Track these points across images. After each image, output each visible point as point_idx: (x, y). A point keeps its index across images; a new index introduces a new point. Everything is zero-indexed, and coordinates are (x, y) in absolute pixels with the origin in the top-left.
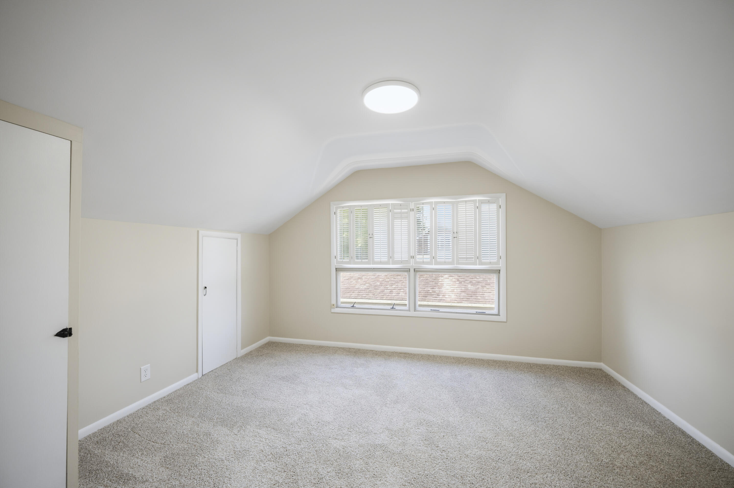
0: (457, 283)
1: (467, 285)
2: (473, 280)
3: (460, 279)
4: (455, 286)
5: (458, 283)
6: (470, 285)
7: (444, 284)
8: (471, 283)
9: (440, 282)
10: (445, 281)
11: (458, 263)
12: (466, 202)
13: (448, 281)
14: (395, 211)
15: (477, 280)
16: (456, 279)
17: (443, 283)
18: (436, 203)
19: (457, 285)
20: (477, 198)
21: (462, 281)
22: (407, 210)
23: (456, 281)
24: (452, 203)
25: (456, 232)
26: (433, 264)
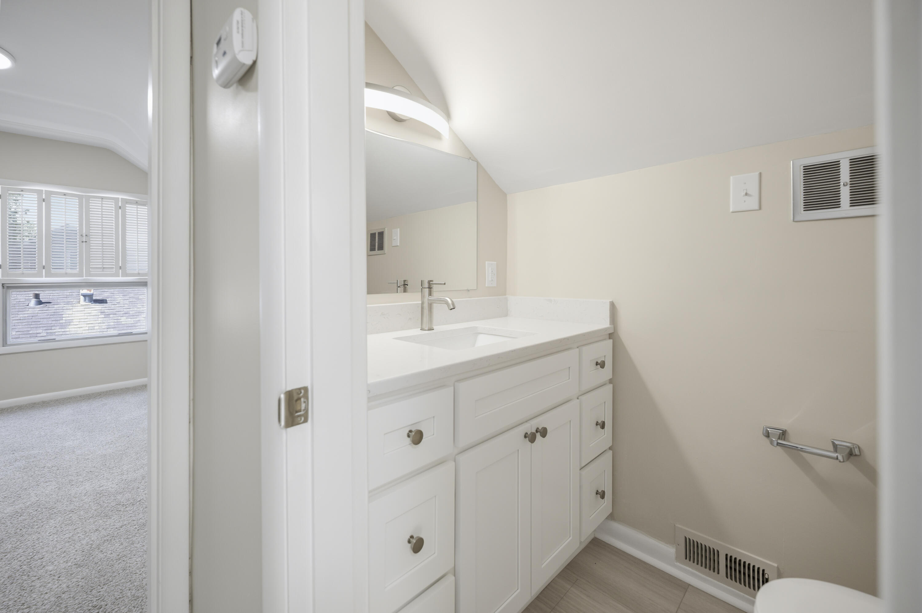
0: (100, 316)
1: (120, 318)
2: (131, 309)
4: (98, 322)
6: (125, 318)
7: (74, 321)
8: (127, 315)
9: (64, 319)
11: (90, 275)
12: (102, 198)
13: (83, 315)
15: (138, 309)
17: (73, 318)
18: (49, 193)
20: (120, 196)
21: (110, 313)
24: (80, 197)
25: (86, 235)
26: (43, 277)
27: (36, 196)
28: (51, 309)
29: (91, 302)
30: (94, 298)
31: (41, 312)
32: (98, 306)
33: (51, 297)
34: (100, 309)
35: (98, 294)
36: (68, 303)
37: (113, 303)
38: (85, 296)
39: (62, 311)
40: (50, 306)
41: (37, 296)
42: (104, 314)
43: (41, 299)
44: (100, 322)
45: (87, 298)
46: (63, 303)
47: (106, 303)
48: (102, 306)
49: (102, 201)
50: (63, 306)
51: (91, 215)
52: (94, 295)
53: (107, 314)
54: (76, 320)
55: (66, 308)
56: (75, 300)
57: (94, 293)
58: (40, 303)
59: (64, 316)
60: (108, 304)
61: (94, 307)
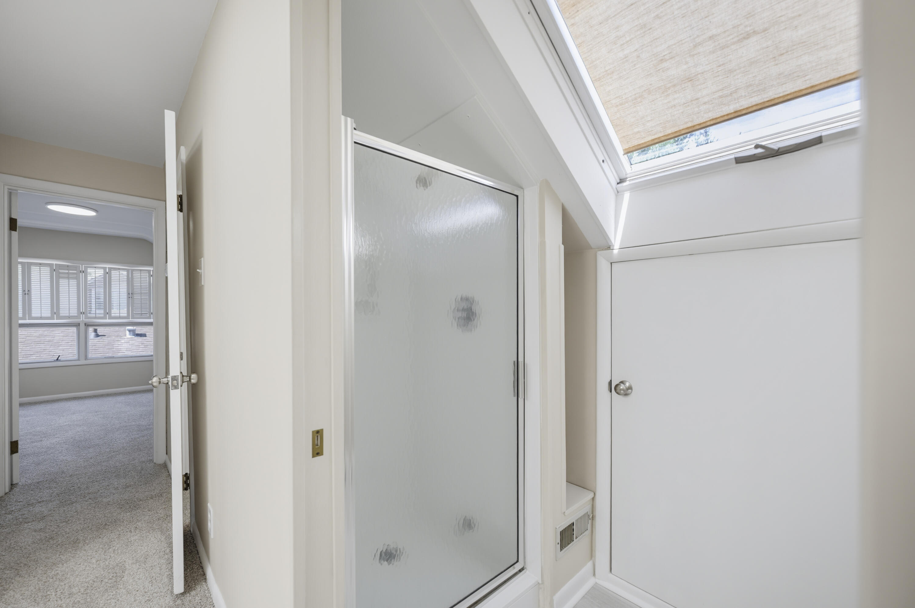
0: (141, 347)
3: (145, 343)
5: (143, 346)
9: (115, 348)
10: (124, 345)
12: (141, 270)
14: (60, 271)
16: (140, 343)
18: (110, 269)
19: (141, 349)
22: (76, 272)
23: (141, 344)
24: (128, 271)
25: (132, 293)
26: (107, 319)
27: (103, 271)
28: (105, 340)
29: (134, 335)
30: (137, 332)
31: (98, 342)
32: (139, 339)
33: (105, 331)
34: (141, 341)
35: (139, 330)
36: (118, 336)
37: (150, 337)
38: (130, 331)
39: (113, 342)
40: (105, 338)
41: (95, 331)
42: (144, 344)
43: (98, 333)
44: (140, 351)
45: (131, 333)
46: (114, 336)
47: (146, 336)
48: (142, 339)
49: (141, 272)
50: (114, 338)
51: (134, 281)
52: (136, 330)
53: (146, 345)
54: (124, 349)
55: (116, 340)
56: (123, 334)
57: (137, 329)
58: (97, 336)
59: (114, 346)
60: (147, 337)
61: (136, 339)
